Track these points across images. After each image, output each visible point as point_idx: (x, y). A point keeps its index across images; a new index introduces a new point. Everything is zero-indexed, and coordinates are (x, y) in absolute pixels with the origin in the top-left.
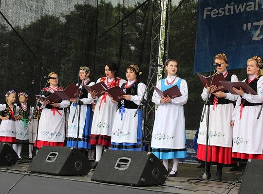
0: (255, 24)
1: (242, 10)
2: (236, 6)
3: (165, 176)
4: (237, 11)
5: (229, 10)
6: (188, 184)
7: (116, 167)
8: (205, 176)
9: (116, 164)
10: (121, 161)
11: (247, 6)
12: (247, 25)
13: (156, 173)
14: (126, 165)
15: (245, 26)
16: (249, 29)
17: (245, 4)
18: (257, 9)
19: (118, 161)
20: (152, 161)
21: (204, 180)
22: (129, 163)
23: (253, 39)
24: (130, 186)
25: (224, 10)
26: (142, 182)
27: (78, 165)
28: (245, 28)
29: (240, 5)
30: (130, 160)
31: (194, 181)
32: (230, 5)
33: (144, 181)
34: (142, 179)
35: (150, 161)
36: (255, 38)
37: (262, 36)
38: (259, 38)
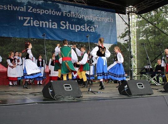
0: (24, 18)
1: (18, 10)
2: (14, 7)
4: (15, 10)
5: (10, 8)
11: (20, 8)
15: (20, 17)
16: (22, 19)
17: (19, 7)
18: (25, 11)
23: (24, 25)
25: (7, 7)
28: (20, 19)
29: (16, 7)
32: (10, 5)
36: (25, 24)
37: (29, 25)
38: (27, 25)
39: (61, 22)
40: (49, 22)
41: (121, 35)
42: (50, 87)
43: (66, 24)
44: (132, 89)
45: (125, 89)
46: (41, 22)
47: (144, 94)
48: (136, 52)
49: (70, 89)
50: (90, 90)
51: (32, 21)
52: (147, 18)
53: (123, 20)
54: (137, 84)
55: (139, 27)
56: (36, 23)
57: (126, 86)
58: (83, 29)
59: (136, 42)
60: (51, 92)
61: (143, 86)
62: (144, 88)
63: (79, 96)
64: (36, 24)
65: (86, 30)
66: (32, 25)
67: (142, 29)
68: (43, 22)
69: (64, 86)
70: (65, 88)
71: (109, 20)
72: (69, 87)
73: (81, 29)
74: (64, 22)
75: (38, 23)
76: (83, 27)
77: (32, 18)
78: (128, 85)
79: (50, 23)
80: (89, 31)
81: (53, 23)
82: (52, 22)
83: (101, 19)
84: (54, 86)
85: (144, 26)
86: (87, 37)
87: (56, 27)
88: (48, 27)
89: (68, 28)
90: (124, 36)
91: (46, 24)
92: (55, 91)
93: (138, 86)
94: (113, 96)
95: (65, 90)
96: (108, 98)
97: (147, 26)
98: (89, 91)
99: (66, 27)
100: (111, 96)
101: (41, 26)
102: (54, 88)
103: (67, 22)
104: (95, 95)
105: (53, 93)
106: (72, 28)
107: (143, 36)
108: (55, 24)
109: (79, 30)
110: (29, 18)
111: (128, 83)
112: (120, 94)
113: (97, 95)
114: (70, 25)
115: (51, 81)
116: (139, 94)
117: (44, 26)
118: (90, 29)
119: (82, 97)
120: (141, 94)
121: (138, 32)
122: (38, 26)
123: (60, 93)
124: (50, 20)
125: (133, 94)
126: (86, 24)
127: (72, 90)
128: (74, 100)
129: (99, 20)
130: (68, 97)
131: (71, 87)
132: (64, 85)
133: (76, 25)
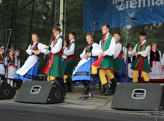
3: (64, 96)
6: (80, 101)
7: (31, 92)
8: (90, 95)
9: (31, 90)
10: (34, 88)
13: (58, 95)
14: (38, 90)
19: (32, 88)
20: (55, 87)
21: (89, 97)
22: (40, 89)
24: (41, 104)
26: (49, 101)
27: (7, 92)
30: (40, 87)
31: (83, 98)
33: (50, 100)
34: (49, 99)
35: (54, 87)
36: (120, 9)
51: (127, 2)
56: (134, 4)
66: (127, 7)
75: (136, 3)
88: (149, 5)
101: (139, 6)
117: (144, 6)
122: (136, 6)
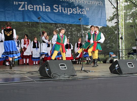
0: (19, 3)
12: (16, 3)
16: (17, 4)
28: (15, 4)
36: (20, 9)
37: (24, 9)
38: (22, 9)
39: (54, 6)
40: (42, 6)
41: (109, 19)
42: (47, 66)
43: (59, 8)
44: (122, 68)
45: (116, 69)
46: (35, 6)
47: (134, 73)
48: (124, 34)
49: (65, 68)
50: (83, 69)
51: (26, 5)
52: (134, 1)
53: (111, 3)
54: (127, 63)
55: (126, 11)
57: (117, 66)
58: (75, 12)
59: (124, 24)
60: (48, 71)
61: (133, 65)
62: (134, 67)
63: (74, 74)
64: (30, 8)
65: (78, 13)
66: (26, 9)
67: (129, 13)
68: (37, 6)
69: (60, 66)
70: (60, 67)
71: (99, 3)
72: (64, 66)
73: (73, 11)
74: (57, 6)
75: (32, 7)
76: (75, 10)
77: (26, 3)
78: (118, 65)
79: (44, 7)
80: (81, 13)
81: (47, 7)
82: (45, 6)
83: (91, 3)
84: (51, 66)
85: (131, 9)
86: (80, 19)
87: (50, 11)
88: (41, 10)
89: (60, 11)
90: (112, 19)
91: (40, 8)
92: (52, 70)
93: (128, 66)
94: (105, 75)
95: (61, 69)
96: (100, 76)
97: (134, 10)
98: (81, 70)
99: (59, 10)
100: (103, 75)
101: (35, 10)
102: (50, 67)
103: (60, 6)
104: (88, 74)
105: (50, 71)
106: (65, 11)
107: (130, 19)
108: (48, 8)
109: (71, 12)
110: (23, 3)
111: (119, 63)
112: (111, 72)
113: (89, 74)
114: (63, 8)
115: (48, 61)
116: (130, 73)
117: (38, 10)
118: (81, 11)
119: (76, 75)
120: (131, 73)
121: (126, 15)
122: (32, 9)
123: (55, 72)
124: (44, 4)
125: (124, 73)
126: (78, 7)
127: (66, 69)
128: (69, 78)
129: (90, 3)
130: (63, 75)
131: (66, 66)
132: (60, 64)
133: (68, 8)
